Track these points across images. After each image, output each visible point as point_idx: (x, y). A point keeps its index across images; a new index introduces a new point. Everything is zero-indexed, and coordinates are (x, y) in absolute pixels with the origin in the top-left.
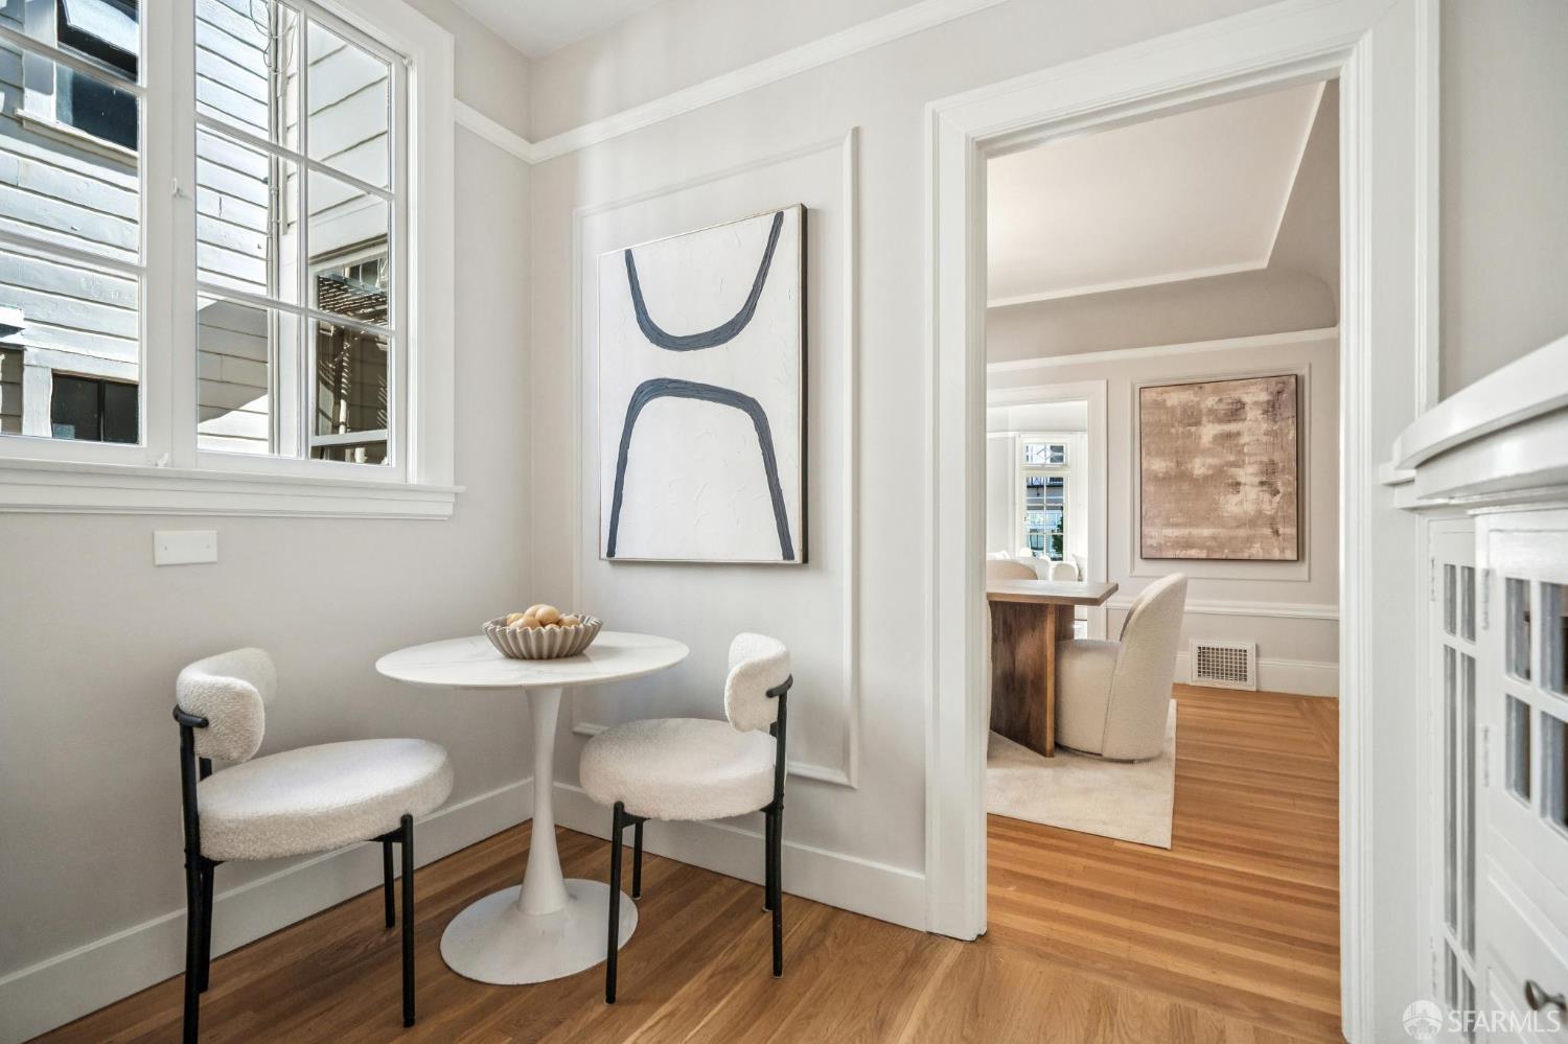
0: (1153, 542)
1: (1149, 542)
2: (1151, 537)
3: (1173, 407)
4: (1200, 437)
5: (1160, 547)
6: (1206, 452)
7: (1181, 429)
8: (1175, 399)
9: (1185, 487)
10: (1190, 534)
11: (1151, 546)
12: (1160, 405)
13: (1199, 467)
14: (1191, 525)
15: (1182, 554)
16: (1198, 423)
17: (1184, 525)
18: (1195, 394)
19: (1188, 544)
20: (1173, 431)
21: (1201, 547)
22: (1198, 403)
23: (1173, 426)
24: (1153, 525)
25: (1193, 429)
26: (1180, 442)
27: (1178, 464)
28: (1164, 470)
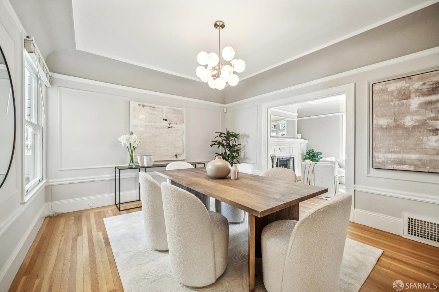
0: (380, 161)
1: (377, 160)
2: (378, 158)
3: (392, 91)
4: (410, 105)
5: (384, 163)
6: (412, 113)
7: (397, 102)
8: (393, 87)
9: (400, 132)
10: (403, 157)
11: (379, 162)
12: (384, 91)
13: (408, 121)
14: (403, 153)
15: (398, 167)
16: (408, 98)
17: (400, 153)
18: (406, 83)
19: (402, 163)
20: (392, 103)
21: (411, 165)
22: (409, 87)
23: (392, 101)
24: (380, 152)
25: (405, 101)
26: (396, 109)
27: (395, 120)
28: (386, 124)
